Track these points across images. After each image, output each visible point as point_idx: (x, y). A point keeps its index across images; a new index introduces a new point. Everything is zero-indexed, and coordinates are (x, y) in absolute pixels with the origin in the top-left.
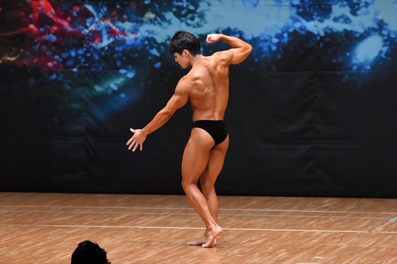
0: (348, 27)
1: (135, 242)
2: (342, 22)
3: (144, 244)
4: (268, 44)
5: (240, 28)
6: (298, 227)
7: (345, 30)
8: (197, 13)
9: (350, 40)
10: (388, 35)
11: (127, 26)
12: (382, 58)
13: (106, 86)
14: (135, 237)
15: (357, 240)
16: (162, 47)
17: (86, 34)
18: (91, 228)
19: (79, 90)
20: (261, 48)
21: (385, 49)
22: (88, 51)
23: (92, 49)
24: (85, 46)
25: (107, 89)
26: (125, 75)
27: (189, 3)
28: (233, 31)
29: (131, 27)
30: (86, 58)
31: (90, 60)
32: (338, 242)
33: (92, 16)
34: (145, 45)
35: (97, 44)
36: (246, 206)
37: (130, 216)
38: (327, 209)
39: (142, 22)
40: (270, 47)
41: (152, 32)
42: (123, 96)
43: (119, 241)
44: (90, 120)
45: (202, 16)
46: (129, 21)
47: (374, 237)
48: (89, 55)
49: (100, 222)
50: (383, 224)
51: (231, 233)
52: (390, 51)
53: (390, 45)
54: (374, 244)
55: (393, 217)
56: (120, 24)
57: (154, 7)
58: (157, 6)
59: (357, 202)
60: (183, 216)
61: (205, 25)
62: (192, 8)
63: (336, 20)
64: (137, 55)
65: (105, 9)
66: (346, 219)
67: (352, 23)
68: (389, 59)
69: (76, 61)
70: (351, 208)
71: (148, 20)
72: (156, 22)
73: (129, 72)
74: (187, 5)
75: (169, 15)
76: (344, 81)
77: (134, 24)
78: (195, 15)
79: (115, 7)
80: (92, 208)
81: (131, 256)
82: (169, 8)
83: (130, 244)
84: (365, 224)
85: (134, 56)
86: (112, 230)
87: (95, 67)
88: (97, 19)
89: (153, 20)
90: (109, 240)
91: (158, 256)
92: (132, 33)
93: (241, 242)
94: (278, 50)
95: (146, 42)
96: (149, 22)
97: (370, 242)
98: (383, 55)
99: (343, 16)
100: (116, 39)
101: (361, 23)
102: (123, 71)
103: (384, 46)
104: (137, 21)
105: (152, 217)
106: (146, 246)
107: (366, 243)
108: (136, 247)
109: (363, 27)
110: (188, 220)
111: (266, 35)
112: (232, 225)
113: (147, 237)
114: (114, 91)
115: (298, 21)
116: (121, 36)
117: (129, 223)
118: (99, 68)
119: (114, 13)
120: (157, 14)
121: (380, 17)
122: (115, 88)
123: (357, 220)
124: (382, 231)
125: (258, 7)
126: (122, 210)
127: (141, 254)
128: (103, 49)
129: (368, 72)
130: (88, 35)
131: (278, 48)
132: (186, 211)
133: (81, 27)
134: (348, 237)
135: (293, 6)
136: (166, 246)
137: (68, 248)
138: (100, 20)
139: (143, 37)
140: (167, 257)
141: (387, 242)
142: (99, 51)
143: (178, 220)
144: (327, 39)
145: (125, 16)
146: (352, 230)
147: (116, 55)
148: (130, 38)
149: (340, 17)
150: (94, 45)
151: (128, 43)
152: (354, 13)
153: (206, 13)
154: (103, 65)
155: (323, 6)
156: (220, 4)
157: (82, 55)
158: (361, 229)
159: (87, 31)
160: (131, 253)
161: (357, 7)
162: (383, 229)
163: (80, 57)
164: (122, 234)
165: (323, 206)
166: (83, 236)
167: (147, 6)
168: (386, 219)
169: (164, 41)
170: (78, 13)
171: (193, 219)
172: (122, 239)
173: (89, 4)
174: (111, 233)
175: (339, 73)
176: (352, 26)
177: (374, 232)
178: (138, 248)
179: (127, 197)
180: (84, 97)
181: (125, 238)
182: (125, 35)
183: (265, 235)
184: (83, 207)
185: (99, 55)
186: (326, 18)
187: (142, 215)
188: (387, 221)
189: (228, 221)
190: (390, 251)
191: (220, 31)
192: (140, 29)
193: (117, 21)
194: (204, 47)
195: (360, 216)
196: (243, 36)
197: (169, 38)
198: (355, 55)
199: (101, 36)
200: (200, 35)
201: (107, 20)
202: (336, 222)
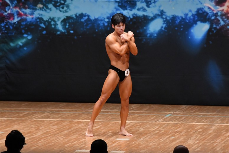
0: (145, 14)
1: (31, 127)
2: (142, 11)
3: (36, 128)
4: (102, 22)
5: (88, 13)
6: (118, 119)
7: (143, 15)
8: (65, 5)
9: (146, 20)
10: (166, 18)
11: (28, 11)
12: (163, 30)
13: (16, 43)
14: (31, 125)
15: (149, 127)
16: (47, 23)
18: (7, 120)
19: (2, 45)
20: (99, 24)
21: (164, 26)
22: (6, 24)
23: (9, 24)
24: (5, 21)
25: (17, 45)
26: (26, 37)
28: (84, 15)
29: (30, 12)
30: (6, 28)
31: (7, 29)
32: (139, 128)
33: (9, 5)
34: (38, 22)
35: (12, 21)
36: (91, 108)
37: (29, 113)
38: (133, 110)
39: (36, 9)
40: (104, 24)
41: (41, 15)
42: (25, 49)
43: (23, 127)
44: (8, 61)
45: (68, 6)
46: (29, 8)
47: (158, 125)
48: (7, 26)
49: (12, 116)
50: (162, 118)
51: (82, 123)
52: (167, 27)
53: (167, 24)
54: (158, 129)
55: (168, 115)
56: (24, 10)
57: (43, 1)
59: (149, 106)
60: (57, 113)
61: (69, 11)
62: (62, 2)
63: (138, 10)
64: (33, 27)
65: (16, 2)
66: (143, 115)
67: (147, 12)
68: (166, 31)
70: (146, 109)
71: (39, 8)
72: (43, 9)
73: (29, 36)
74: (60, 1)
75: (50, 6)
76: (143, 42)
77: (31, 10)
78: (64, 6)
79: (21, 1)
80: (7, 109)
81: (29, 135)
82: (50, 2)
83: (28, 128)
84: (153, 118)
85: (31, 27)
86: (19, 121)
88: (11, 7)
89: (42, 8)
90: (18, 126)
91: (44, 135)
92: (30, 15)
95: (38, 20)
96: (39, 9)
97: (155, 128)
99: (142, 8)
100: (22, 18)
101: (152, 12)
102: (25, 35)
103: (163, 24)
104: (33, 9)
105: (40, 114)
106: (37, 129)
107: (154, 128)
108: (32, 130)
109: (153, 14)
110: (60, 116)
111: (102, 17)
112: (83, 119)
113: (38, 124)
114: (20, 46)
115: (119, 10)
116: (24, 17)
117: (28, 117)
118: (12, 34)
119: (21, 4)
120: (44, 5)
121: (161, 9)
122: (21, 44)
123: (149, 116)
124: (162, 122)
125: (97, 2)
126: (25, 110)
127: (34, 134)
128: (15, 23)
129: (155, 37)
130: (6, 16)
131: (108, 24)
132: (59, 111)
133: (3, 11)
134: (144, 125)
135: (116, 2)
136: (48, 129)
138: (13, 8)
139: (36, 17)
140: (48, 135)
141: (164, 128)
142: (13, 25)
143: (54, 116)
144: (134, 20)
145: (27, 6)
146: (146, 121)
147: (21, 27)
148: (29, 18)
149: (141, 8)
150: (10, 21)
151: (28, 20)
152: (148, 6)
153: (70, 5)
154: (15, 32)
155: (132, 2)
157: (3, 26)
158: (151, 121)
159: (6, 14)
160: (29, 133)
161: (149, 3)
163: (2, 28)
165: (131, 109)
166: (3, 124)
168: (163, 115)
169: (47, 20)
170: (1, 4)
171: (62, 115)
172: (25, 125)
175: (140, 38)
176: (147, 13)
177: (158, 122)
178: (33, 130)
179: (27, 103)
180: (4, 49)
181: (26, 125)
182: (27, 16)
183: (100, 123)
184: (3, 108)
185: (13, 26)
186: (133, 8)
187: (35, 113)
188: (164, 116)
189: (81, 117)
190: (166, 132)
191: (78, 15)
192: (35, 13)
193: (22, 9)
194: (69, 23)
195: (151, 114)
196: (90, 17)
197: (50, 18)
198: (149, 28)
199: (14, 17)
200: (67, 17)
201: (17, 8)
202: (138, 117)
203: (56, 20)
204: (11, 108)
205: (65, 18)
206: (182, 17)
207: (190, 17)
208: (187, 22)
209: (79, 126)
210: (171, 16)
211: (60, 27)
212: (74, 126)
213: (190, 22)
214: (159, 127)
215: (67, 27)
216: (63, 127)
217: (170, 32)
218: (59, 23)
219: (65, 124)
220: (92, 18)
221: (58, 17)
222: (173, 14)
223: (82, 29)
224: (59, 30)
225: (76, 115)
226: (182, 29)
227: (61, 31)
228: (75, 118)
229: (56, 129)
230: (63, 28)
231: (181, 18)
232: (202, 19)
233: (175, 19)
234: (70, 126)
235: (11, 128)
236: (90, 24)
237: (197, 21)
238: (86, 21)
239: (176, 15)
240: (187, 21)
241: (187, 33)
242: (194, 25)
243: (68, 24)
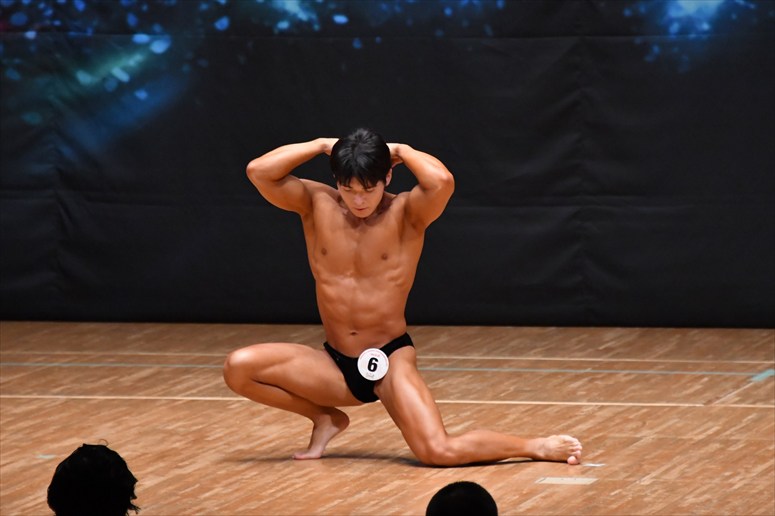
1: (172, 433)
3: (191, 438)
12: (736, 4)
13: (102, 71)
15: (678, 425)
18: (67, 401)
19: (41, 81)
25: (104, 80)
26: (147, 45)
30: (56, 6)
31: (64, 11)
32: (636, 430)
36: (425, 348)
37: (159, 373)
38: (611, 354)
42: (142, 95)
43: (134, 431)
44: (66, 151)
47: (717, 417)
49: (89, 386)
50: (737, 387)
54: (717, 433)
55: (761, 372)
59: (678, 336)
64: (173, 1)
66: (654, 376)
68: (752, 6)
69: (33, 14)
70: (666, 350)
73: (156, 39)
76: (648, 59)
81: (161, 464)
83: (159, 437)
84: (698, 387)
85: (166, 3)
86: (117, 406)
87: (78, 29)
90: (111, 427)
91: (225, 464)
97: (708, 429)
102: (141, 38)
106: (195, 442)
107: (701, 429)
108: (173, 443)
113: (200, 420)
114: (120, 84)
117: (155, 389)
118: (85, 31)
122: (124, 77)
123: (679, 378)
124: (736, 403)
127: (182, 461)
129: (705, 37)
134: (659, 417)
136: (242, 440)
141: (747, 428)
146: (669, 402)
147: (124, 2)
154: (95, 23)
157: (47, 1)
158: (686, 399)
160: (161, 456)
162: (737, 399)
163: (42, 5)
164: (141, 414)
165: (602, 347)
166: (49, 419)
168: (745, 374)
172: (141, 425)
174: (113, 411)
175: (638, 40)
177: (717, 405)
178: (177, 445)
179: (151, 329)
180: (52, 98)
181: (147, 424)
183: (468, 413)
184: (50, 353)
187: (187, 371)
188: (746, 380)
190: (753, 448)
195: (686, 370)
202: (632, 382)
204: (82, 350)
209: (377, 424)
214: (727, 422)
217: (772, 14)
223: (384, 6)
224: (284, 15)
227: (295, 15)
229: (278, 438)
230: (302, 4)
235: (84, 437)
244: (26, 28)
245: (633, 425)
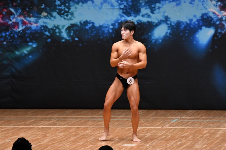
0: (150, 20)
1: (38, 135)
2: (146, 17)
3: (43, 136)
4: (107, 29)
5: (93, 21)
6: (125, 125)
7: (148, 21)
8: (69, 12)
9: (151, 26)
10: (171, 24)
11: (32, 19)
12: (167, 36)
13: (21, 51)
14: (38, 132)
15: (155, 132)
16: (51, 31)
17: (10, 24)
18: (14, 127)
19: (7, 54)
20: (104, 31)
21: (169, 31)
22: (11, 33)
23: (14, 32)
24: (10, 30)
25: (22, 53)
26: (32, 45)
27: (65, 7)
28: (89, 22)
29: (34, 20)
30: (11, 37)
32: (146, 133)
33: (14, 14)
34: (42, 30)
35: (16, 29)
36: (97, 115)
37: (35, 121)
39: (40, 17)
40: (108, 31)
41: (46, 23)
42: (30, 57)
43: (29, 134)
44: (13, 70)
45: (72, 14)
46: (33, 17)
47: (164, 130)
48: (12, 35)
49: (19, 124)
50: (169, 123)
51: (89, 129)
52: (171, 32)
53: (171, 29)
54: (164, 134)
55: (174, 120)
56: (28, 19)
57: (47, 9)
58: (48, 9)
59: (155, 112)
60: (63, 120)
61: (74, 19)
62: (67, 10)
63: (143, 16)
64: (38, 35)
65: (20, 11)
66: (150, 121)
67: (152, 18)
68: (171, 36)
69: (5, 38)
70: (152, 115)
71: (44, 16)
72: (48, 18)
73: (34, 44)
74: (64, 9)
75: (55, 14)
76: (148, 48)
77: (36, 18)
78: (69, 14)
79: (26, 9)
80: (14, 117)
81: (36, 142)
82: (54, 10)
83: (35, 136)
84: (160, 123)
85: (36, 36)
86: (25, 129)
88: (16, 16)
89: (46, 16)
91: (51, 142)
92: (35, 23)
93: (95, 133)
94: (113, 32)
95: (43, 28)
96: (44, 17)
98: (168, 34)
99: (147, 14)
100: (26, 26)
101: (156, 18)
102: (30, 44)
103: (168, 30)
104: (37, 17)
105: (47, 121)
106: (44, 137)
107: (161, 133)
109: (157, 19)
110: (66, 123)
111: (106, 24)
112: (90, 125)
113: (44, 132)
114: (26, 54)
115: (123, 16)
116: (29, 25)
117: (34, 125)
118: (17, 42)
119: (25, 13)
120: (49, 13)
121: (166, 14)
122: (26, 53)
123: (155, 121)
125: (102, 9)
126: (31, 118)
127: (41, 141)
128: (19, 32)
129: (160, 43)
130: (11, 24)
132: (65, 118)
133: (8, 20)
134: (151, 130)
135: (120, 9)
136: (54, 136)
137: (2, 138)
138: (18, 16)
139: (41, 25)
140: (55, 142)
141: (171, 133)
142: (18, 33)
143: (61, 123)
144: (139, 26)
145: (31, 15)
146: (153, 127)
147: (26, 35)
148: (34, 26)
149: (145, 14)
150: (15, 30)
151: (33, 28)
152: (152, 12)
153: (74, 12)
154: (20, 40)
155: (136, 9)
156: (82, 8)
157: (8, 35)
158: (157, 126)
159: (11, 22)
160: (36, 140)
161: (154, 9)
162: (169, 126)
163: (7, 36)
164: (31, 130)
166: (10, 132)
167: (43, 9)
168: (170, 120)
169: (52, 27)
170: (6, 13)
171: (69, 122)
172: (31, 133)
173: (12, 8)
174: (25, 130)
177: (164, 127)
178: (39, 137)
179: (33, 111)
180: (10, 57)
181: (32, 132)
182: (31, 24)
184: (10, 116)
185: (18, 35)
186: (138, 15)
187: (42, 120)
188: (171, 122)
189: (88, 123)
190: (172, 137)
191: (82, 22)
192: (39, 21)
193: (27, 17)
194: (74, 30)
195: (157, 119)
196: (95, 25)
197: (55, 26)
198: (153, 35)
199: (19, 25)
200: (71, 24)
201: (21, 16)
202: (144, 122)
203: (61, 28)
204: (17, 115)
205: (70, 25)
206: (187, 23)
207: (194, 23)
208: (192, 28)
209: (86, 132)
210: (176, 22)
211: (64, 35)
212: (81, 133)
213: (194, 27)
214: (166, 132)
215: (72, 34)
216: (69, 134)
217: (175, 38)
218: (63, 30)
219: (72, 130)
220: (97, 25)
221: (62, 25)
222: (178, 19)
223: (86, 36)
224: (63, 38)
225: (82, 121)
226: (187, 35)
227: (66, 38)
228: (82, 124)
229: (63, 136)
230: (68, 35)
231: (185, 24)
232: (207, 24)
233: (180, 25)
234: (76, 133)
235: (18, 136)
236: (94, 31)
237: (202, 26)
238: (90, 28)
239: (181, 20)
240: (192, 26)
241: (192, 38)
242: (199, 30)
243: (72, 32)
244: (4, 42)
245: (145, 132)
